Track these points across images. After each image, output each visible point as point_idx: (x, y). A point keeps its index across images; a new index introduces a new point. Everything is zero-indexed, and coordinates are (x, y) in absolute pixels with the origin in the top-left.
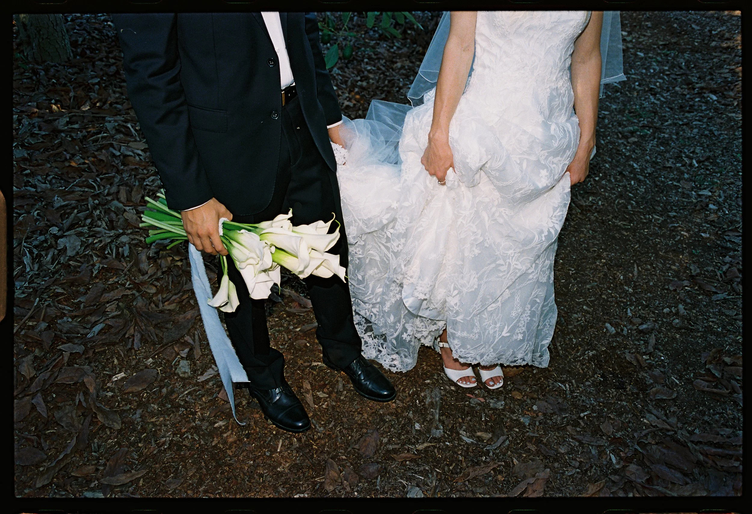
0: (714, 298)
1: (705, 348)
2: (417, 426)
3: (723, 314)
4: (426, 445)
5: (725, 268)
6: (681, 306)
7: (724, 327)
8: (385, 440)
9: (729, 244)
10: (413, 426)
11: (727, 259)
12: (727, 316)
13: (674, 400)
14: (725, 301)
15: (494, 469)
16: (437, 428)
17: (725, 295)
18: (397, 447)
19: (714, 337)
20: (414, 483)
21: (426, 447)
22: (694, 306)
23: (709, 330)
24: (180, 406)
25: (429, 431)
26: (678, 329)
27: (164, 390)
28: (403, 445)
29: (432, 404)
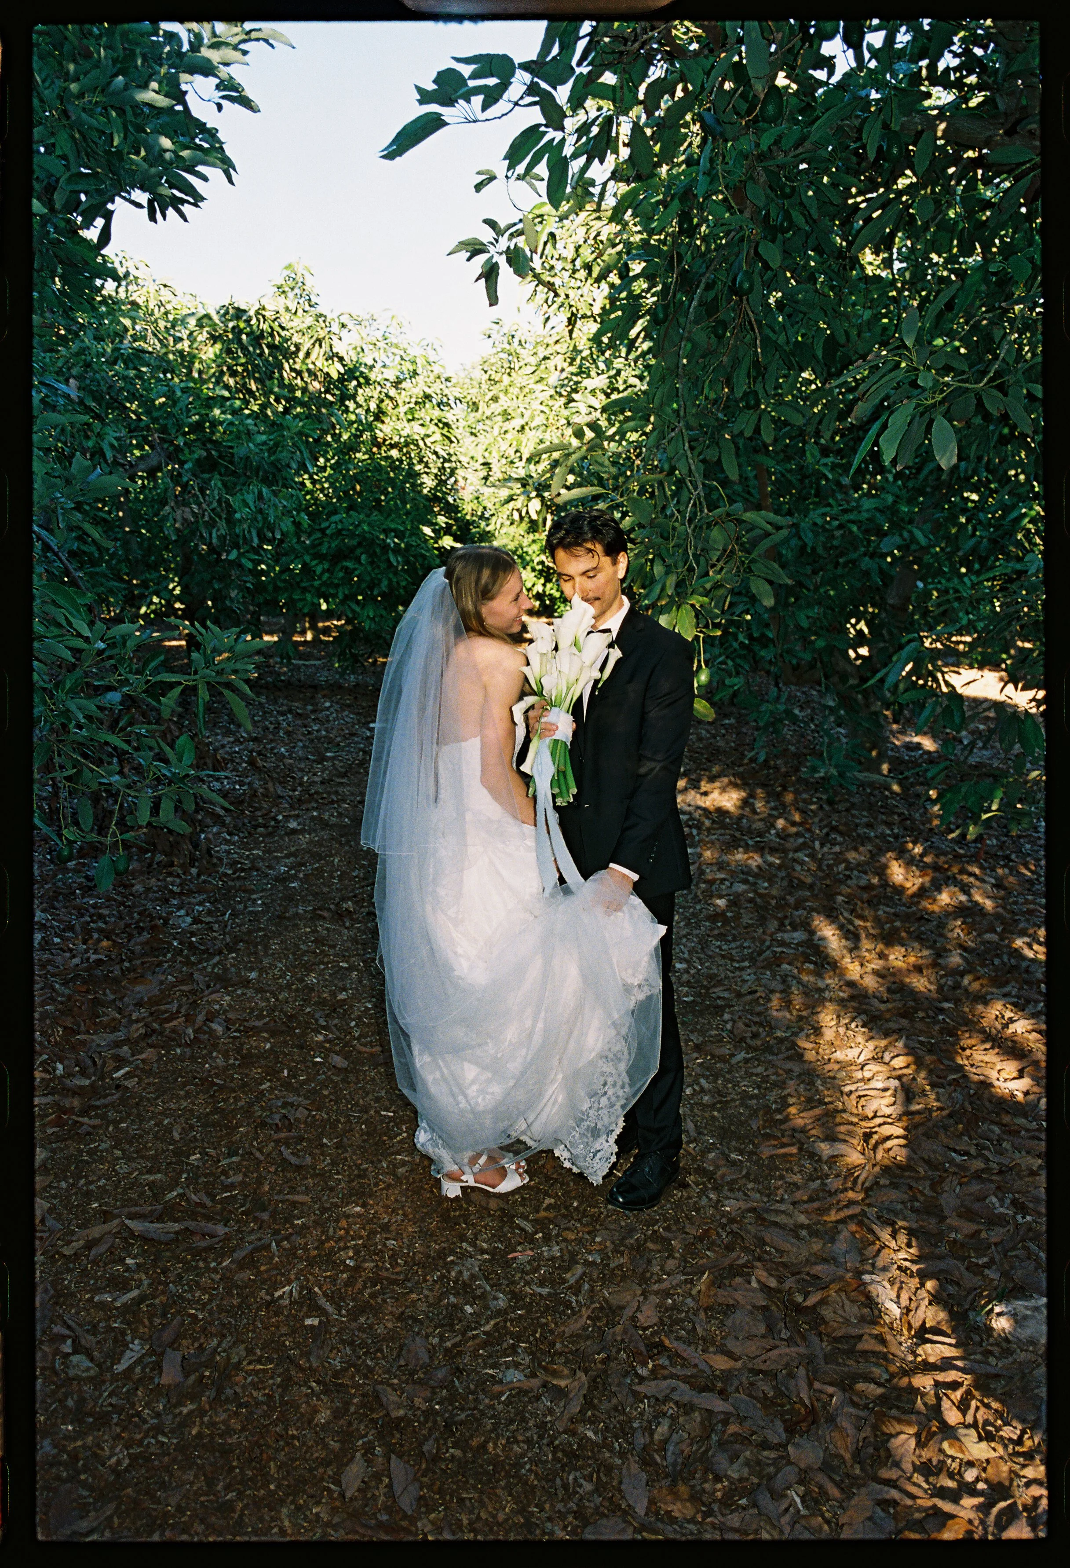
0: (734, 1061)
1: (750, 1116)
2: (468, 1309)
3: (752, 1074)
4: (492, 1322)
5: (729, 1026)
6: (703, 1081)
7: (759, 1087)
8: (436, 1341)
9: (719, 1002)
10: (462, 1311)
11: (727, 1016)
12: (757, 1075)
13: (747, 1176)
14: (746, 1061)
15: (589, 1318)
16: (496, 1298)
17: (743, 1055)
18: (458, 1339)
19: (754, 1102)
20: (503, 1368)
21: (496, 1324)
22: (716, 1077)
23: (745, 1096)
24: (109, 1413)
25: (487, 1307)
26: (713, 1107)
27: (70, 1403)
28: (464, 1334)
29: (473, 1277)
